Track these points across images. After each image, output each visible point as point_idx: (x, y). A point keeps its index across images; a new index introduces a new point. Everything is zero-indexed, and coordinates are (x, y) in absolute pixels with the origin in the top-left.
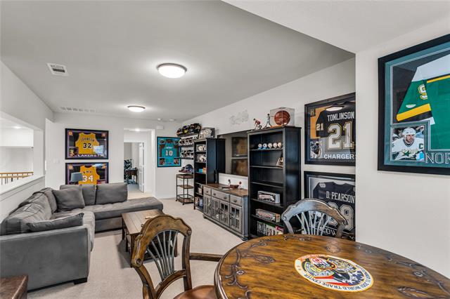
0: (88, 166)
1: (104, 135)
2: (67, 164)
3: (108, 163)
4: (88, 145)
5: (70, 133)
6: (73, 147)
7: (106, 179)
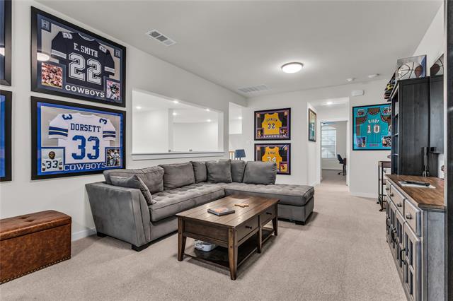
0: (272, 146)
1: (286, 113)
2: (255, 145)
3: (290, 144)
4: (272, 126)
5: (258, 115)
6: (260, 129)
7: (288, 162)
